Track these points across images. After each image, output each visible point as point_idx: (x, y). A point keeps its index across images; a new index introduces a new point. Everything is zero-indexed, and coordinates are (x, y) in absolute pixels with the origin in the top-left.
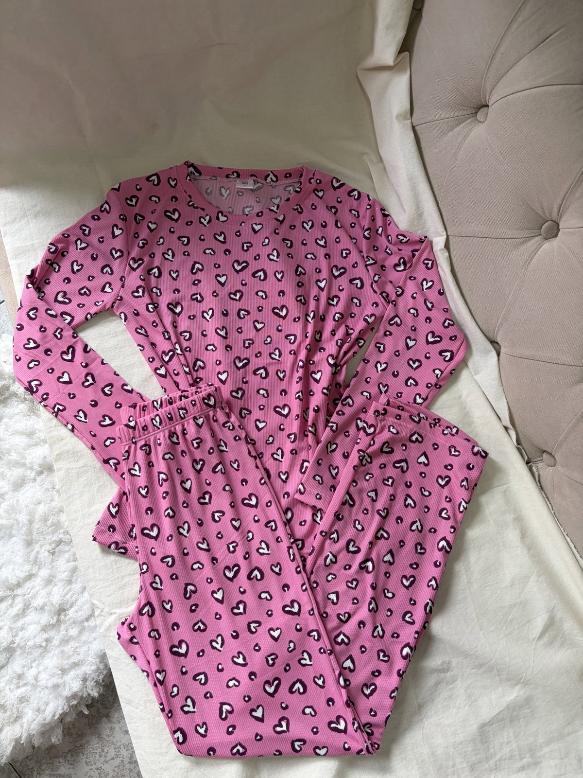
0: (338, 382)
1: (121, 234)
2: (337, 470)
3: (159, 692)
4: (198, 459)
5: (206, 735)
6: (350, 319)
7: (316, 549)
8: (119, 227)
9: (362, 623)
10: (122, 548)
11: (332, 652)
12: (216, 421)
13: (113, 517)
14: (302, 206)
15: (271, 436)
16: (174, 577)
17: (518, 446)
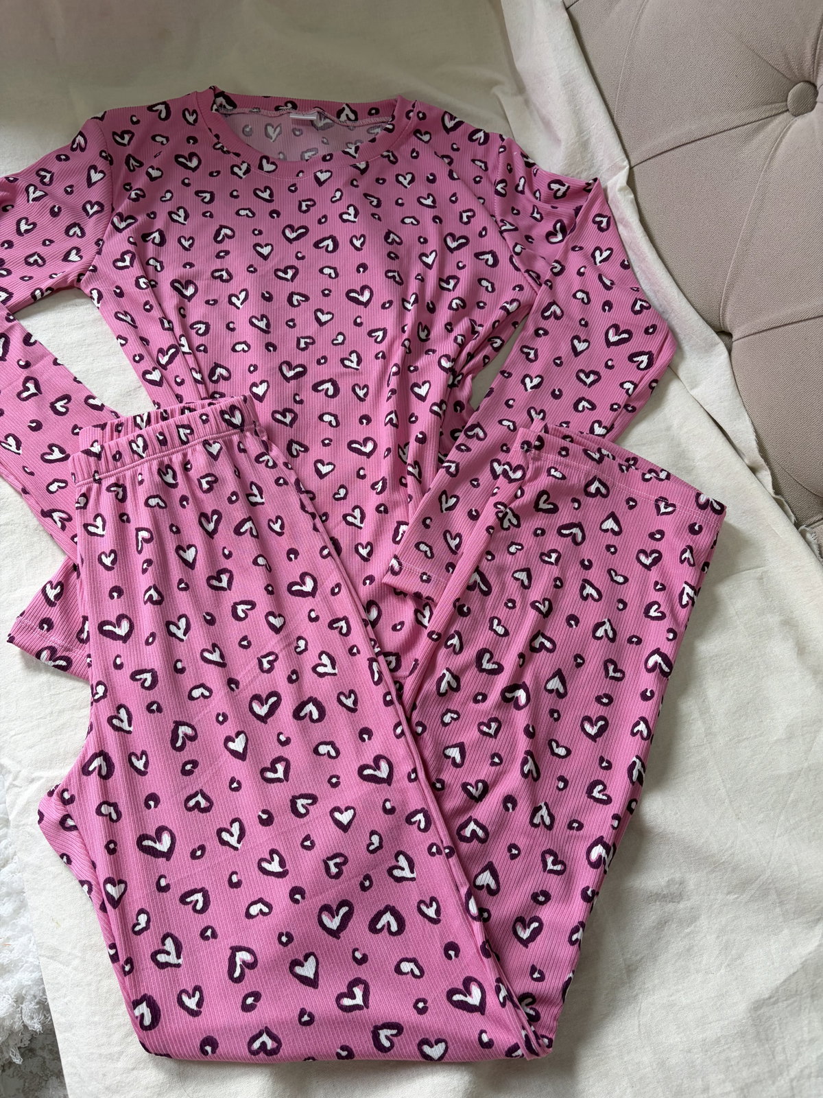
0: (459, 399)
1: (102, 179)
2: (458, 540)
3: (109, 923)
4: (209, 511)
5: (201, 1012)
6: (477, 311)
7: (420, 663)
8: (99, 169)
9: (510, 800)
10: (61, 658)
11: (453, 851)
12: (244, 451)
13: (50, 604)
14: (396, 154)
15: (342, 487)
16: (154, 707)
17: (777, 497)
